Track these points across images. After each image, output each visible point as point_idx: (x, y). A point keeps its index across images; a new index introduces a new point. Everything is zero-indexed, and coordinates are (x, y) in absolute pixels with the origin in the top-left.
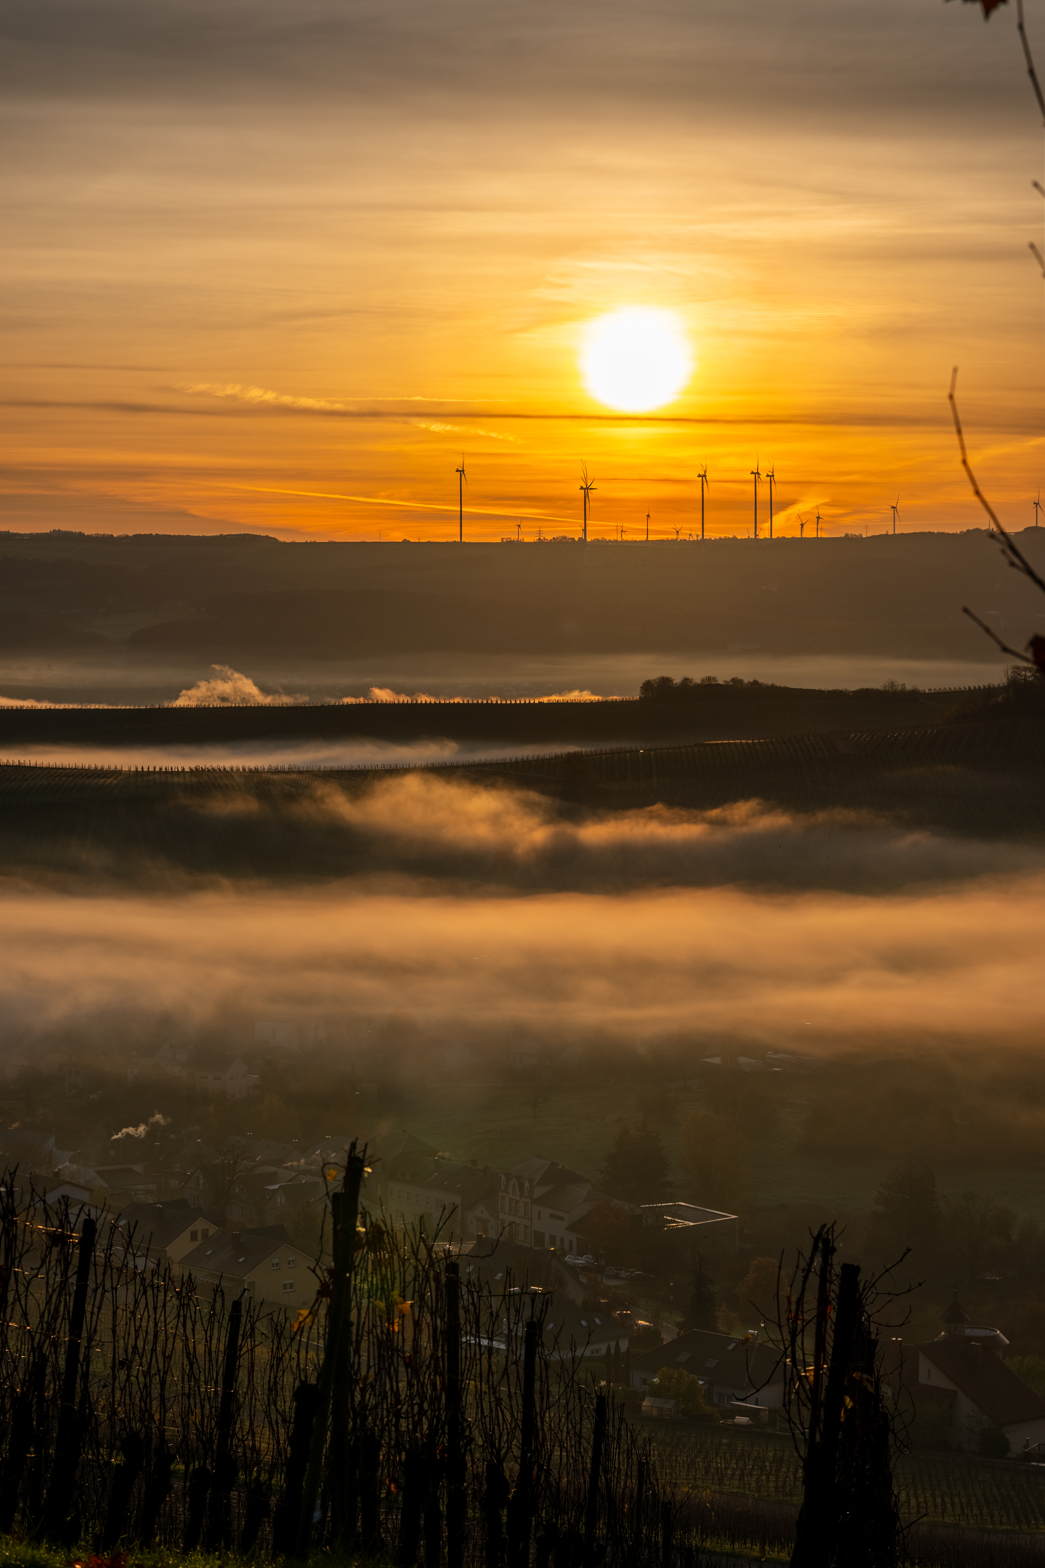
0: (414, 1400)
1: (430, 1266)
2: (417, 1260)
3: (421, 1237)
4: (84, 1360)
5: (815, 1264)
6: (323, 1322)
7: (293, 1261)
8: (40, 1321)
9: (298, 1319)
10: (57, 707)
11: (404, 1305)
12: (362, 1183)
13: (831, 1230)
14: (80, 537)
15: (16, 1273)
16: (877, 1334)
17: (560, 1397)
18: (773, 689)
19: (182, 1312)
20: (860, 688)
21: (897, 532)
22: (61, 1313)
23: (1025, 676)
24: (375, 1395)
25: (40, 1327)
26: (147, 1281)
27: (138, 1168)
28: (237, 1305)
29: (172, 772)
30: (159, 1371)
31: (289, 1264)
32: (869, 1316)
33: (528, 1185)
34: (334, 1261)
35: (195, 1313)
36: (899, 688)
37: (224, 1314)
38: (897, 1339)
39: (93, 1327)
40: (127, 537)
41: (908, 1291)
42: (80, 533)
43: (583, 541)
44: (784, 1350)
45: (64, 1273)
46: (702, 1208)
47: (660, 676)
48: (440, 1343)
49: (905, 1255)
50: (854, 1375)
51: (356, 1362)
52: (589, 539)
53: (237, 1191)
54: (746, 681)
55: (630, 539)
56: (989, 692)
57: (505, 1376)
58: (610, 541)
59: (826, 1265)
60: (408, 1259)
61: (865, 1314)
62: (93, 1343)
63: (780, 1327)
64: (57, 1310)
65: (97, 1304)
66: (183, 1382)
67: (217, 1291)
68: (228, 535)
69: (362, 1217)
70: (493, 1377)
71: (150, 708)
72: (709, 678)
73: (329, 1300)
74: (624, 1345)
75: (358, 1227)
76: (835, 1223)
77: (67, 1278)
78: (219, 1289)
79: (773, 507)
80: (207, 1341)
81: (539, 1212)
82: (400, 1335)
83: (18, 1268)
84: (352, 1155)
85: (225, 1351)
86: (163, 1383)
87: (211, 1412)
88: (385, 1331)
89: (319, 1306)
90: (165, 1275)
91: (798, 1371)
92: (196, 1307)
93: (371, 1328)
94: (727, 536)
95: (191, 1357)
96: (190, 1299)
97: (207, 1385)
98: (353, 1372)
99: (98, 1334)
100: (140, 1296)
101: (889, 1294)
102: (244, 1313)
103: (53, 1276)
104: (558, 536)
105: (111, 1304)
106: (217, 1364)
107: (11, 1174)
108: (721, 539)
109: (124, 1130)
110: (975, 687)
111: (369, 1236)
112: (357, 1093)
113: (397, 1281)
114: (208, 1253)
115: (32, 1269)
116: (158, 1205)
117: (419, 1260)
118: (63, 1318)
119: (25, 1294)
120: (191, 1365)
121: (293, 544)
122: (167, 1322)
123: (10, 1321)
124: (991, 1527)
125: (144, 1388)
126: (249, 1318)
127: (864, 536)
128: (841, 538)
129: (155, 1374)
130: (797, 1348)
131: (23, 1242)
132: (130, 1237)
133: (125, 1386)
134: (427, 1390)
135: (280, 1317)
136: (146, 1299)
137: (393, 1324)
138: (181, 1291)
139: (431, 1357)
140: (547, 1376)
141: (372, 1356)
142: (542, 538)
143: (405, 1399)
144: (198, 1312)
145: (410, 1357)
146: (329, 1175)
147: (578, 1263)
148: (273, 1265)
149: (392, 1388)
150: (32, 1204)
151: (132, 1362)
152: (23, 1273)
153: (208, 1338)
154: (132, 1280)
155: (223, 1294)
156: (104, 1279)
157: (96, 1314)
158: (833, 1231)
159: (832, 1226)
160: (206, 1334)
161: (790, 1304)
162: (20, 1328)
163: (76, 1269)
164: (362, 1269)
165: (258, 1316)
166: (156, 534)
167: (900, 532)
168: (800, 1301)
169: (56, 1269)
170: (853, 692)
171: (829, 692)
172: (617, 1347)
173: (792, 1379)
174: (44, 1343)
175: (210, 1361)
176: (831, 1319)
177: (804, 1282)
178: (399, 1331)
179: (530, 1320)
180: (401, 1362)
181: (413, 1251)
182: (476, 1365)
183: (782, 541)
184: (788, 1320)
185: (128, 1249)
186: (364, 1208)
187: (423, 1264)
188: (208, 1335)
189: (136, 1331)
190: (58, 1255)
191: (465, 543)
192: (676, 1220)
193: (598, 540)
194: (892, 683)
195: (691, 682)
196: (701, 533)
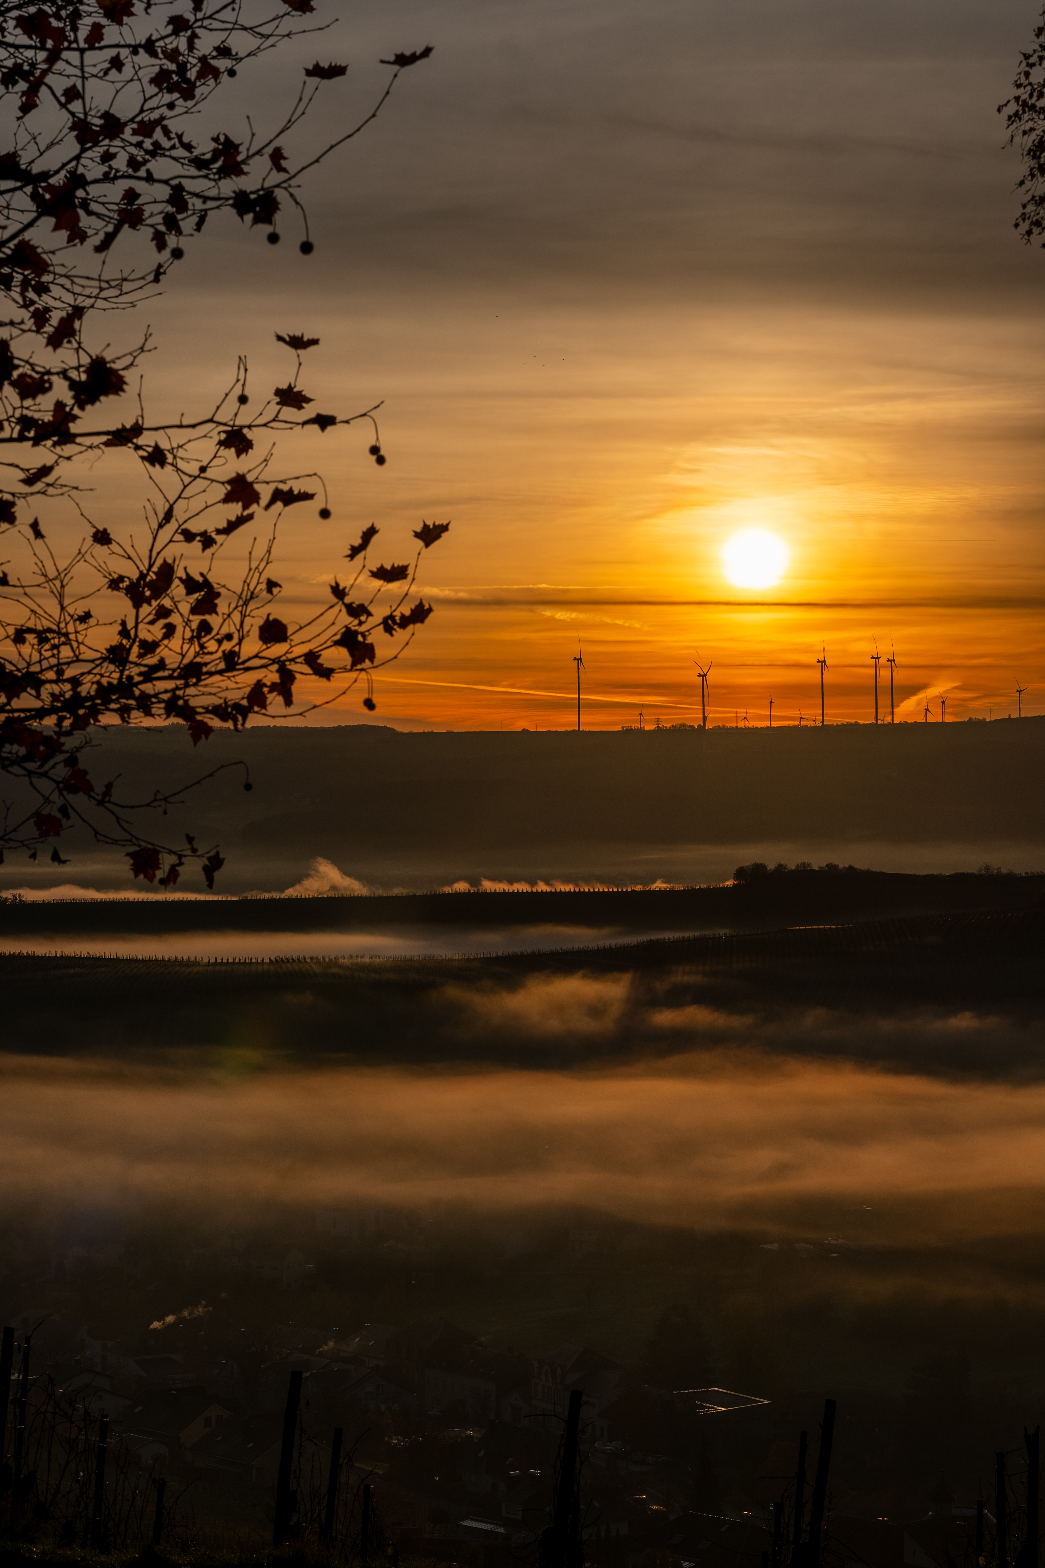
18: (868, 874)
20: (955, 872)
21: (1021, 716)
29: (251, 963)
33: (560, 1371)
36: (995, 872)
38: (883, 1519)
43: (702, 728)
46: (732, 1393)
47: (754, 862)
52: (709, 726)
54: (841, 866)
55: (752, 726)
58: (731, 727)
68: (346, 726)
71: (242, 900)
72: (804, 864)
79: (897, 694)
94: (849, 721)
104: (677, 723)
108: (843, 724)
112: (413, 1282)
114: (218, 1439)
116: (172, 1392)
121: (411, 734)
127: (988, 720)
128: (965, 722)
142: (661, 726)
147: (607, 1449)
166: (275, 726)
167: (1024, 716)
170: (949, 876)
171: (924, 876)
183: (904, 726)
191: (584, 731)
192: (707, 1405)
193: (719, 727)
194: (987, 867)
195: (785, 868)
196: (819, 720)
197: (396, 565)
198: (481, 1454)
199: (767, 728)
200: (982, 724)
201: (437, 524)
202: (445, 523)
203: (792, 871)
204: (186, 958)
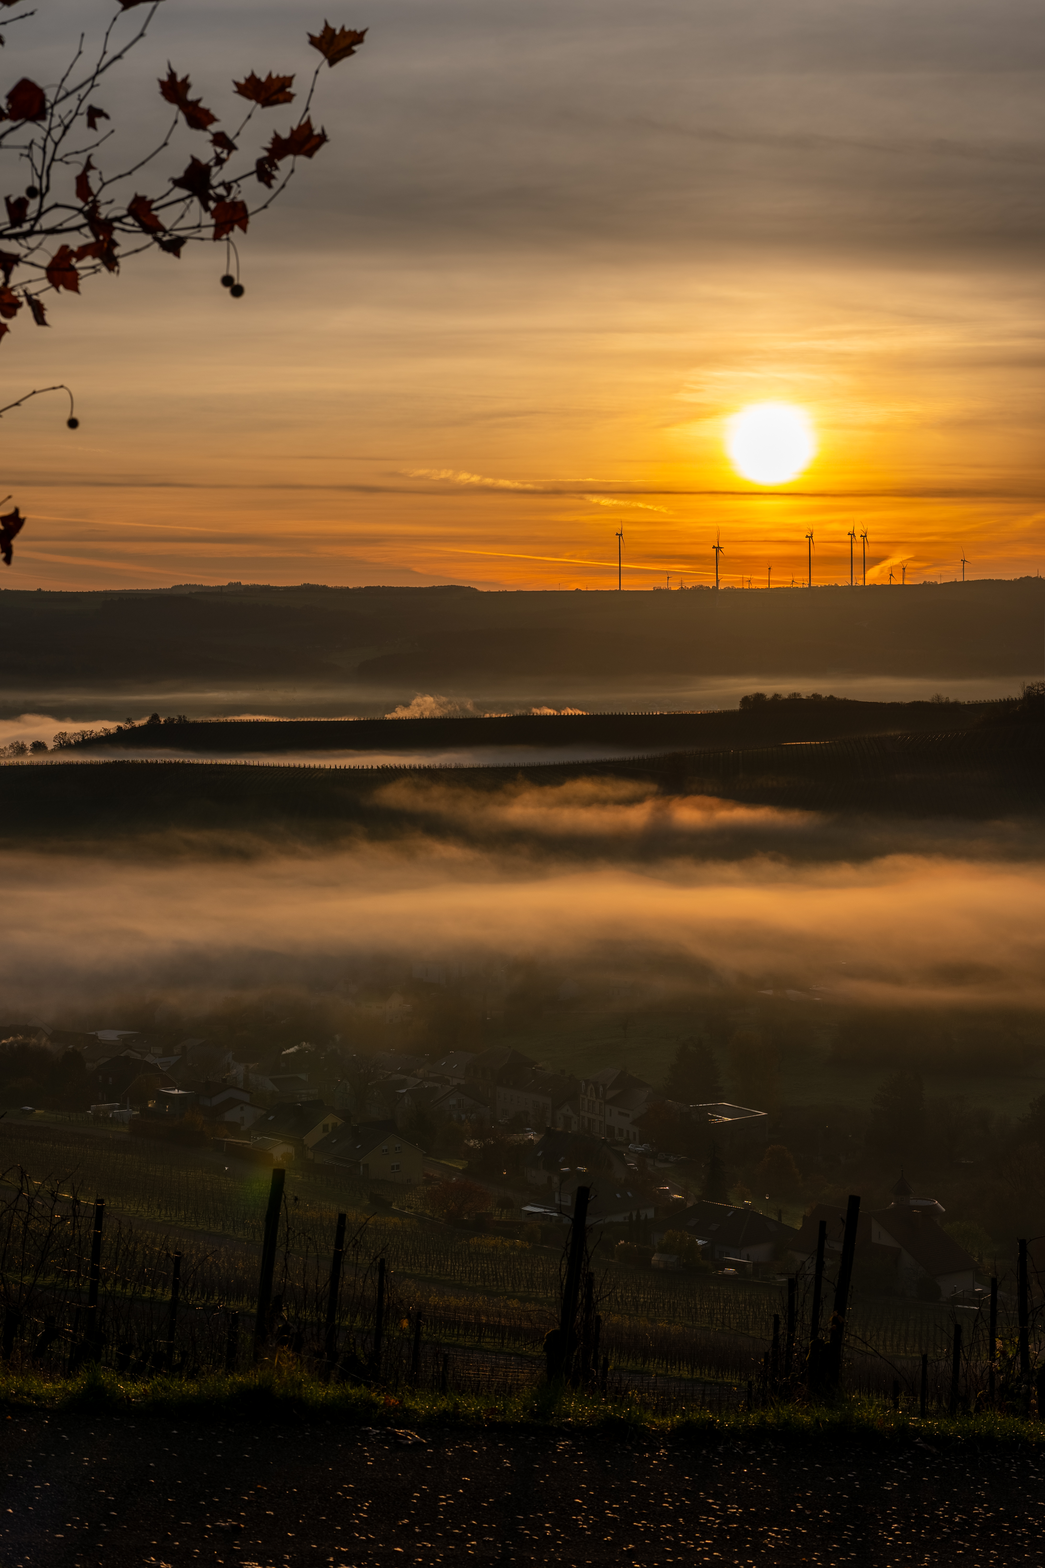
7: (399, 1147)
14: (323, 590)
18: (845, 701)
21: (965, 580)
23: (1038, 690)
27: (303, 1077)
31: (396, 1150)
33: (602, 1089)
36: (944, 701)
40: (360, 588)
43: (715, 588)
46: (737, 1107)
47: (756, 693)
52: (721, 588)
54: (824, 696)
55: (754, 588)
56: (1008, 704)
58: (738, 589)
68: (439, 586)
72: (795, 694)
74: (654, 1213)
79: (867, 562)
81: (611, 1110)
94: (831, 584)
104: (696, 585)
108: (825, 586)
110: (1004, 700)
112: (488, 1019)
114: (333, 1142)
116: (298, 1104)
124: (904, 1354)
127: (939, 583)
128: (920, 584)
142: (684, 587)
147: (638, 1150)
148: (383, 1150)
166: (383, 587)
167: (967, 580)
172: (638, 1216)
183: (873, 587)
191: (624, 591)
192: (717, 1116)
193: (729, 588)
194: (938, 697)
195: (780, 697)
196: (807, 583)
197: (274, 76)
198: (540, 1154)
199: (767, 589)
200: (934, 586)
201: (347, 29)
202: (359, 31)
203: (786, 700)
204: (312, 766)
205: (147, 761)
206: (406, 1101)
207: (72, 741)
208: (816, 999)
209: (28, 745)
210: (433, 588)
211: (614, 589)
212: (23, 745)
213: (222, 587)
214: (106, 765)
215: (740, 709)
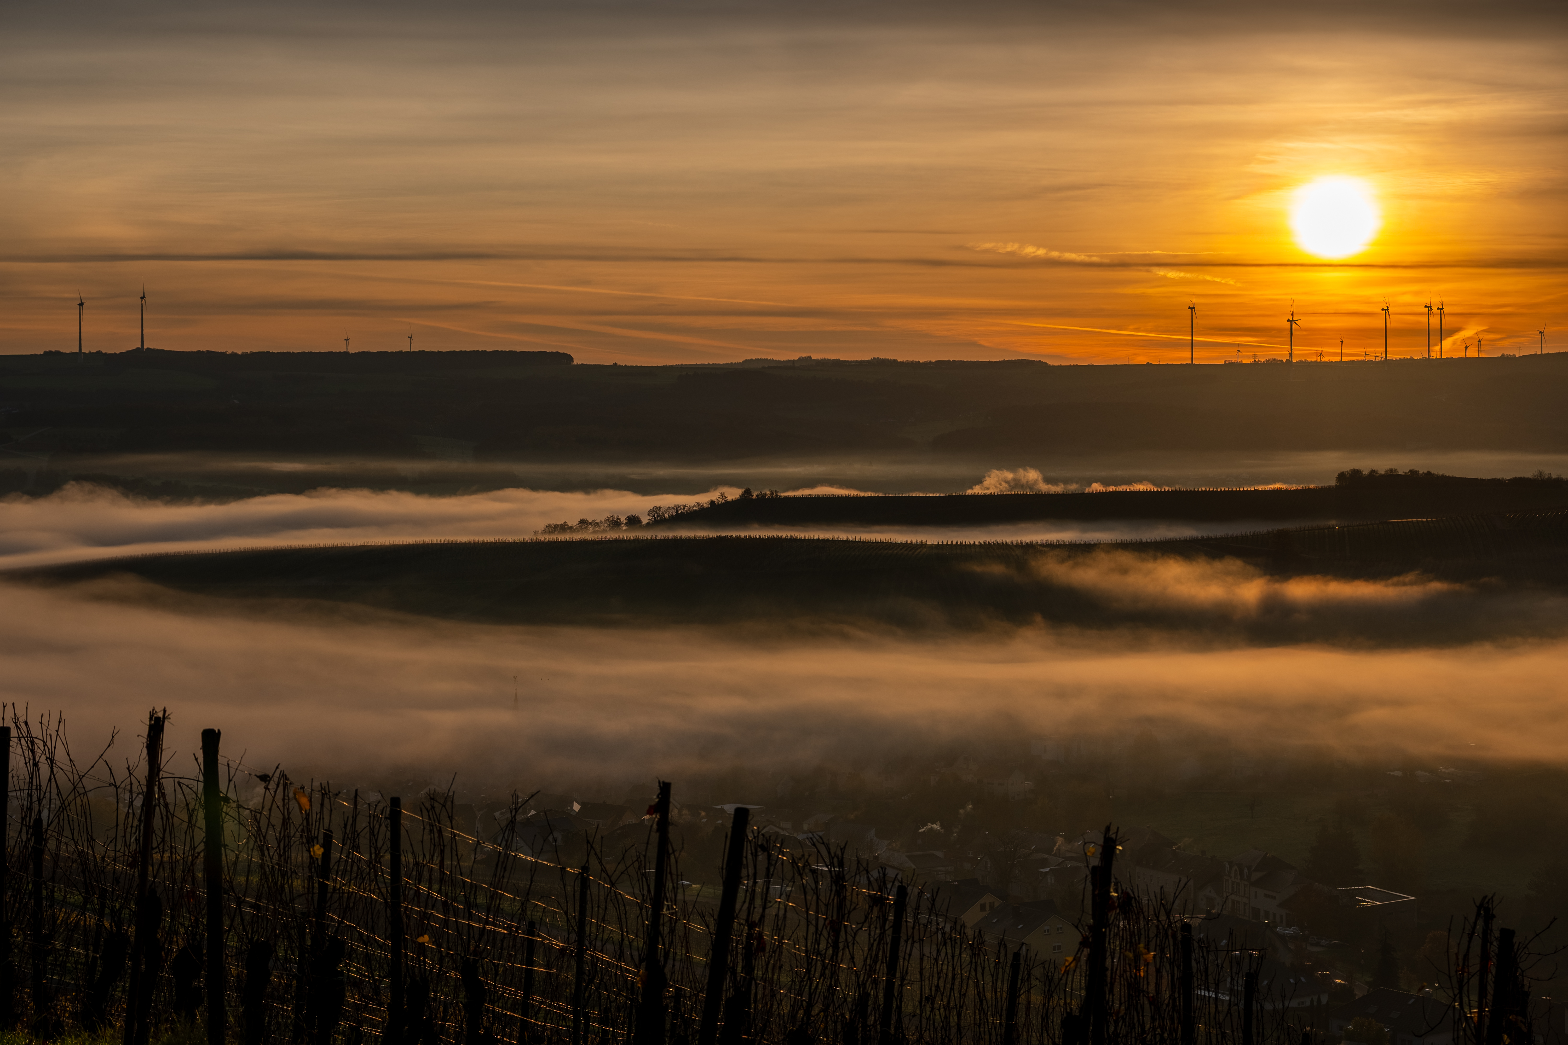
0: (1156, 1031)
1: (1168, 925)
2: (1159, 921)
3: (1161, 903)
4: (898, 995)
5: (1478, 927)
6: (1084, 967)
7: (1061, 928)
8: (864, 964)
9: (1065, 964)
10: (876, 495)
11: (1148, 956)
12: (1114, 859)
13: (1491, 901)
14: (894, 363)
15: (845, 926)
16: (1529, 987)
17: (1272, 1033)
18: (1443, 478)
19: (974, 959)
20: (1514, 477)
21: (1543, 353)
22: (880, 958)
24: (1125, 1026)
25: (864, 968)
26: (947, 935)
27: (939, 854)
28: (1017, 956)
29: (965, 545)
30: (956, 1005)
31: (1058, 930)
32: (1523, 972)
33: (1247, 872)
34: (1093, 919)
35: (984, 961)
36: (1546, 477)
37: (1006, 963)
38: (1546, 998)
39: (905, 968)
40: (930, 362)
41: (1555, 953)
42: (894, 360)
43: (1289, 362)
44: (1453, 997)
45: (883, 927)
46: (1383, 891)
47: (1352, 469)
48: (1177, 986)
49: (1552, 923)
50: (1511, 1017)
51: (1111, 1000)
52: (1294, 361)
53: (1017, 872)
54: (1421, 472)
55: (1327, 360)
57: (1229, 1015)
58: (1311, 361)
59: (1487, 931)
60: (1151, 920)
61: (1519, 970)
62: (906, 982)
63: (1450, 977)
64: (877, 955)
65: (908, 951)
66: (975, 1015)
67: (1001, 944)
68: (1009, 360)
69: (1115, 885)
70: (1219, 1016)
72: (1391, 470)
73: (1089, 950)
74: (1324, 999)
75: (1112, 892)
76: (1494, 894)
77: (885, 931)
78: (1003, 943)
79: (1443, 333)
80: (993, 983)
81: (1256, 892)
82: (1145, 980)
83: (847, 922)
84: (1107, 836)
85: (1007, 991)
86: (959, 1016)
87: (997, 1039)
88: (1133, 976)
89: (1081, 954)
90: (961, 930)
91: (1465, 1013)
92: (985, 956)
93: (1122, 973)
94: (1405, 357)
95: (981, 996)
96: (980, 950)
97: (993, 1018)
98: (1108, 1007)
99: (909, 974)
100: (941, 947)
101: (1539, 954)
102: (1022, 962)
103: (874, 929)
104: (1269, 358)
105: (919, 952)
106: (1001, 1001)
107: (841, 849)
108: (1400, 359)
109: (930, 825)
111: (1121, 901)
113: (1143, 937)
114: (994, 921)
115: (858, 924)
116: (954, 883)
117: (1160, 921)
118: (882, 962)
119: (852, 942)
120: (981, 1001)
121: (1060, 367)
122: (962, 968)
123: (841, 962)
125: (944, 1018)
126: (1026, 966)
127: (1517, 356)
128: (1498, 357)
129: (953, 1008)
130: (1464, 995)
131: (851, 901)
132: (934, 900)
133: (930, 1016)
134: (1167, 1023)
135: (1051, 967)
136: (946, 949)
137: (1139, 970)
138: (973, 943)
139: (1170, 997)
140: (1262, 1016)
141: (1122, 996)
142: (1257, 360)
143: (1149, 1029)
144: (986, 960)
145: (1153, 997)
146: (1089, 851)
147: (1286, 933)
148: (1045, 931)
149: (1139, 1020)
150: (858, 872)
151: (935, 998)
152: (851, 926)
153: (995, 981)
154: (935, 934)
155: (1006, 947)
156: (913, 933)
157: (907, 959)
158: (1492, 901)
159: (1492, 897)
160: (993, 978)
161: (1457, 959)
162: (849, 968)
163: (891, 924)
164: (1115, 926)
165: (1033, 965)
166: (954, 361)
167: (1546, 353)
168: (1466, 957)
169: (876, 924)
170: (1509, 480)
171: (1489, 480)
172: (1319, 1001)
173: (1459, 1019)
174: (867, 981)
175: (996, 998)
176: (1491, 973)
177: (1470, 942)
178: (1144, 976)
179: (1248, 971)
180: (1146, 1002)
181: (1155, 914)
182: (1206, 1005)
183: (1451, 360)
184: (1456, 971)
185: (932, 909)
186: (1116, 879)
187: (1163, 924)
188: (994, 979)
189: (938, 973)
190: (878, 913)
191: (1195, 365)
192: (1367, 900)
193: (1302, 361)
194: (1540, 473)
195: (1376, 473)
196: (1384, 355)
199: (1339, 362)
200: (1513, 358)
203: (1382, 476)
204: (914, 541)
205: (750, 536)
206: (1049, 881)
207: (666, 515)
208: (1446, 781)
209: (623, 519)
210: (1004, 363)
211: (1185, 363)
212: (618, 518)
213: (793, 361)
214: (711, 539)
215: (1336, 485)
